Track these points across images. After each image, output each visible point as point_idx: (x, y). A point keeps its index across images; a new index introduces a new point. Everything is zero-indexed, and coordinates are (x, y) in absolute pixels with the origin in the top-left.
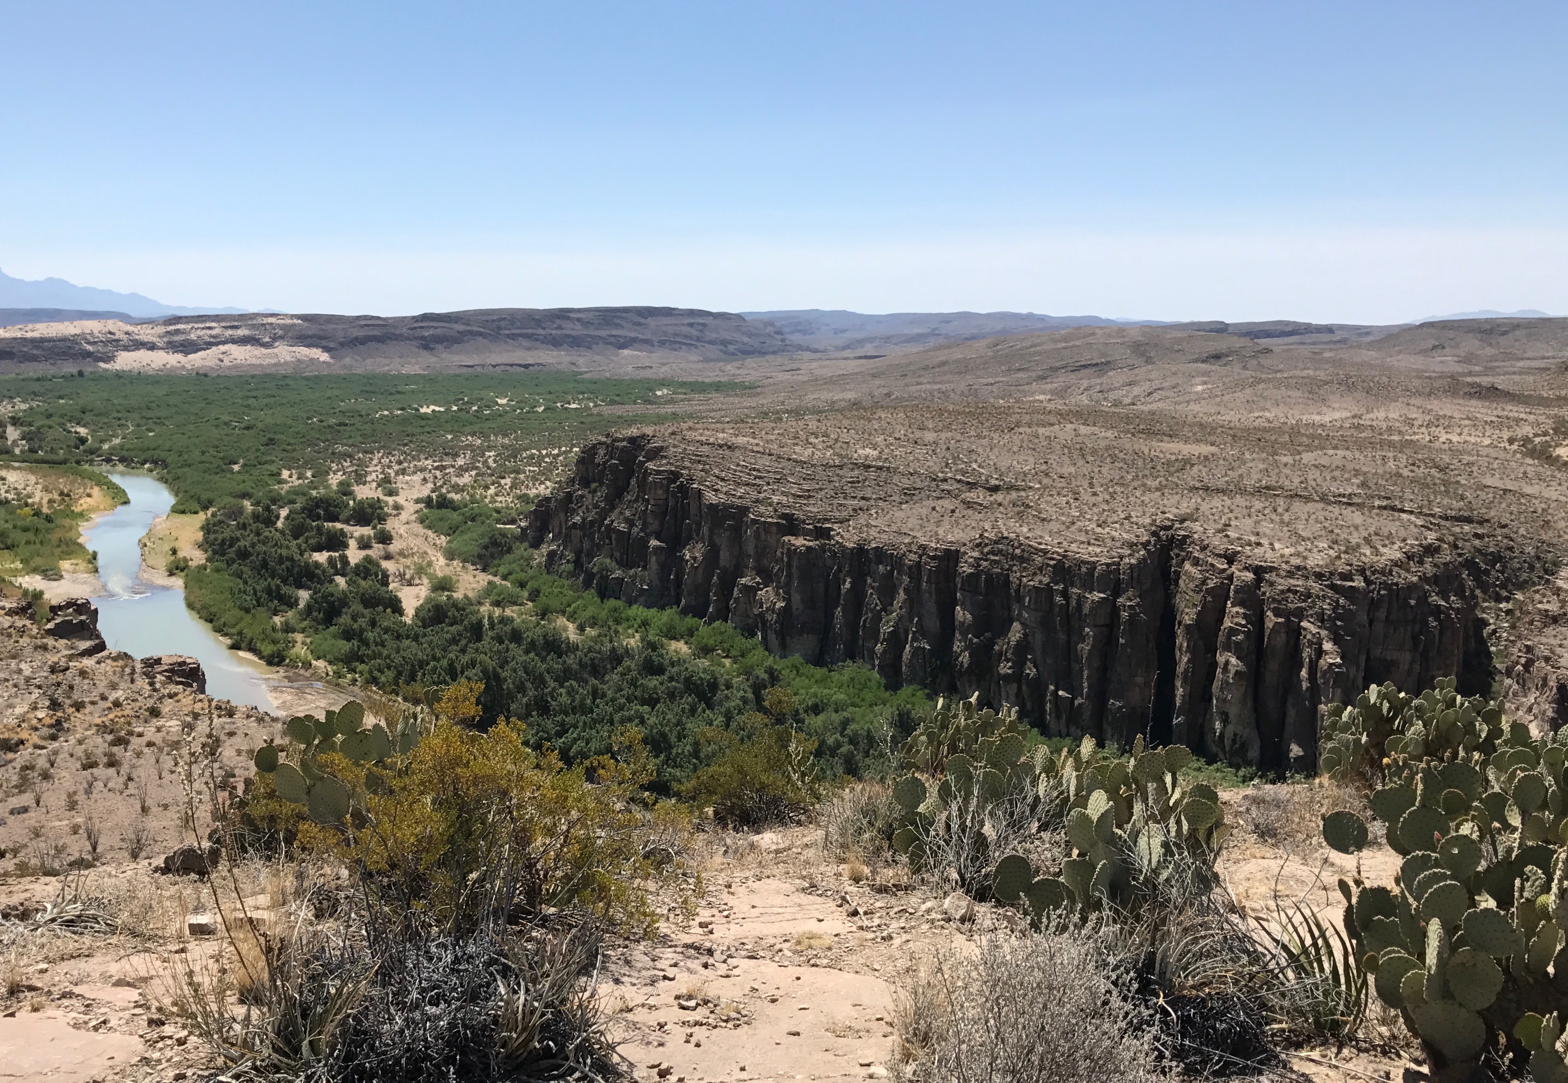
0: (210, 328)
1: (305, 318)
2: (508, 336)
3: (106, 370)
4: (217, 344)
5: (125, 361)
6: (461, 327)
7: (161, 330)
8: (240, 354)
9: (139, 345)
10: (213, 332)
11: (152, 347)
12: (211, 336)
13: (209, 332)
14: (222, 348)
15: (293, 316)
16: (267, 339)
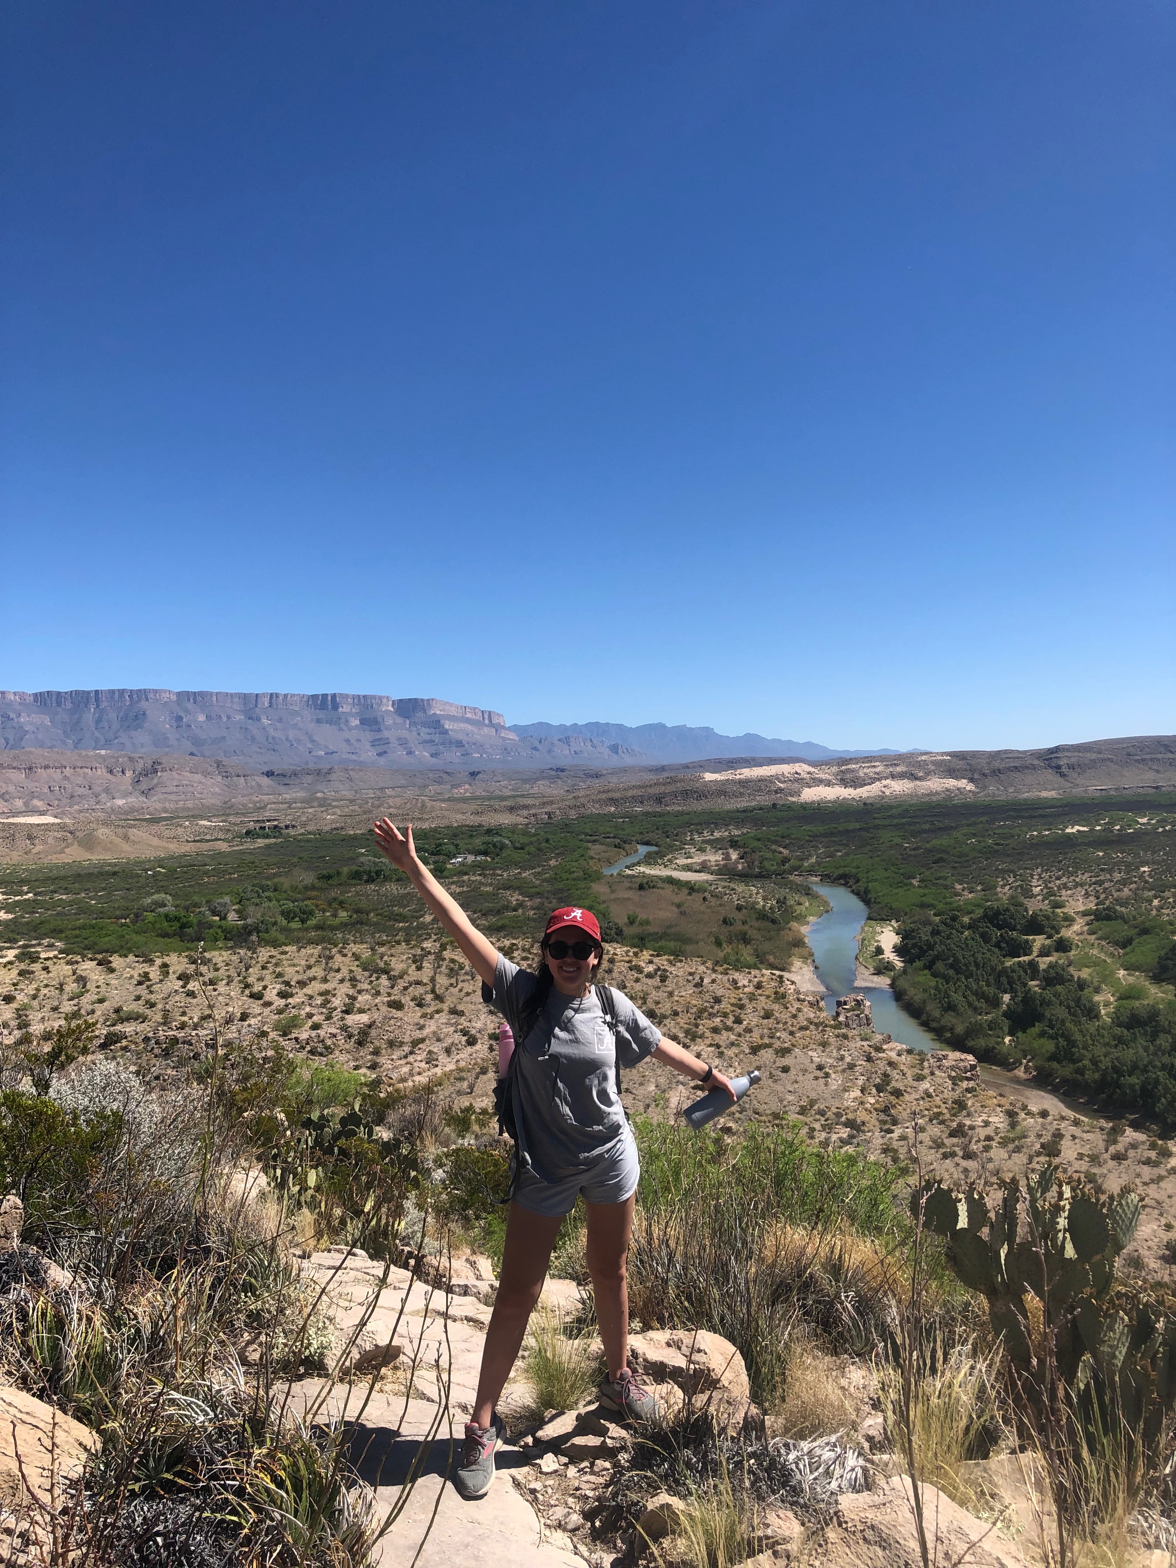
0: (874, 767)
1: (953, 754)
2: (1137, 761)
3: (793, 803)
4: (879, 780)
5: (810, 795)
6: (1094, 756)
7: (835, 769)
8: (899, 787)
9: (819, 782)
10: (877, 770)
11: (828, 784)
12: (876, 773)
13: (874, 770)
14: (884, 782)
15: (943, 754)
16: (921, 774)
